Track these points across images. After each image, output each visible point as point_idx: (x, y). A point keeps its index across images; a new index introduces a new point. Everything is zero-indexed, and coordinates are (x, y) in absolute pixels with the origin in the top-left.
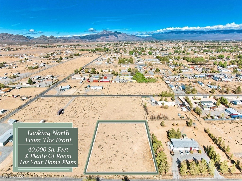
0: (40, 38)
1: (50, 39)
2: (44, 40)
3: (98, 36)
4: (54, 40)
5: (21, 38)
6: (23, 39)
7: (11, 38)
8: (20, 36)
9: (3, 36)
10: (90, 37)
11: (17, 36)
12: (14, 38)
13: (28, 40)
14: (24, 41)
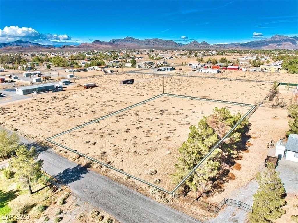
0: (191, 44)
1: (202, 46)
2: (194, 46)
3: (265, 43)
4: (205, 46)
5: (171, 44)
6: (172, 45)
7: (161, 43)
8: (170, 42)
9: (154, 41)
10: (253, 45)
11: (167, 41)
12: (163, 44)
13: (178, 46)
14: (173, 47)
